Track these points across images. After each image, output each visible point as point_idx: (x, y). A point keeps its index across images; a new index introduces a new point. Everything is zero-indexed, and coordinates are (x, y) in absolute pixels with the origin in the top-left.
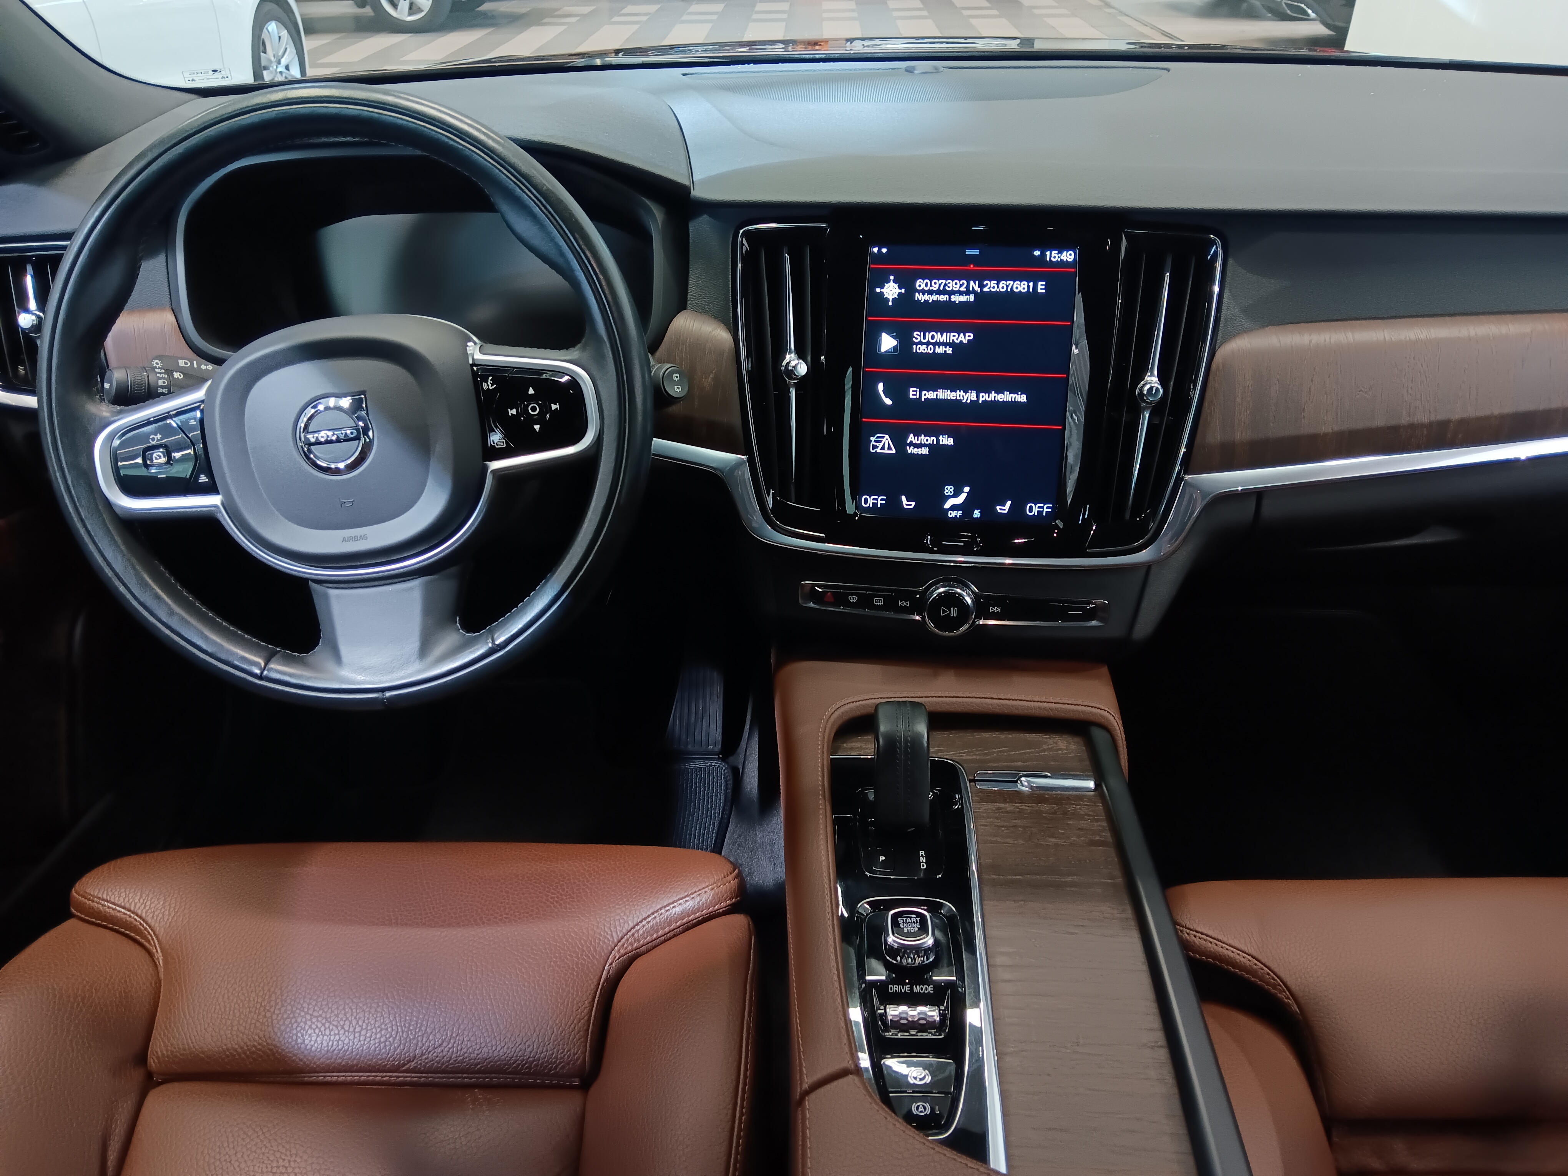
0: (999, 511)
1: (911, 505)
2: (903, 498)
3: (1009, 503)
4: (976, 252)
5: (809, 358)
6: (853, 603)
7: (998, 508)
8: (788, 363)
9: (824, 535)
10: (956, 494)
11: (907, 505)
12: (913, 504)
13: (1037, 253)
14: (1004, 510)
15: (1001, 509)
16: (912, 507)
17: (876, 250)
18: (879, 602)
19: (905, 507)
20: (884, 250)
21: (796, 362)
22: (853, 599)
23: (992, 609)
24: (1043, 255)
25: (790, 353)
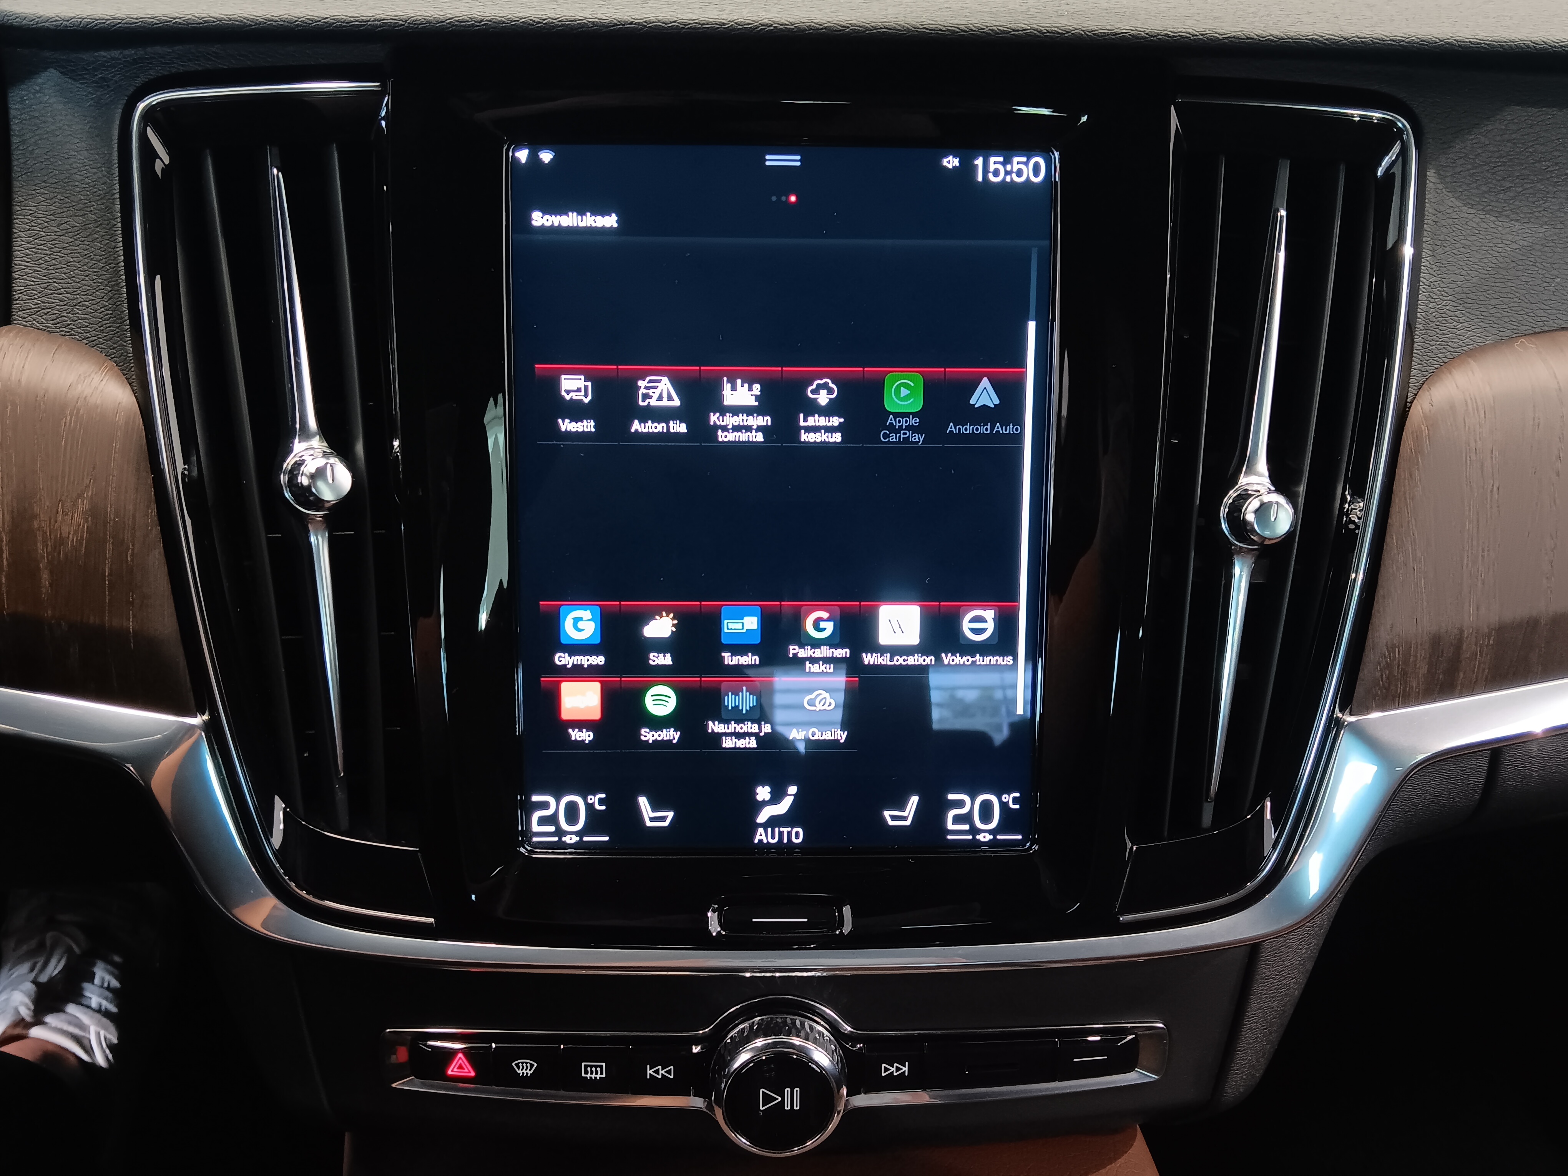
0: (891, 823)
1: (663, 819)
2: (643, 802)
3: (914, 800)
4: (793, 160)
5: (360, 448)
6: (525, 1078)
7: (887, 814)
8: (298, 465)
9: (432, 920)
10: (776, 798)
11: (652, 819)
12: (670, 815)
13: (951, 162)
14: (904, 818)
15: (894, 818)
16: (666, 824)
17: (523, 155)
19: (649, 824)
20: (546, 157)
21: (321, 462)
22: (525, 1068)
23: (886, 1070)
24: (967, 168)
25: (306, 435)
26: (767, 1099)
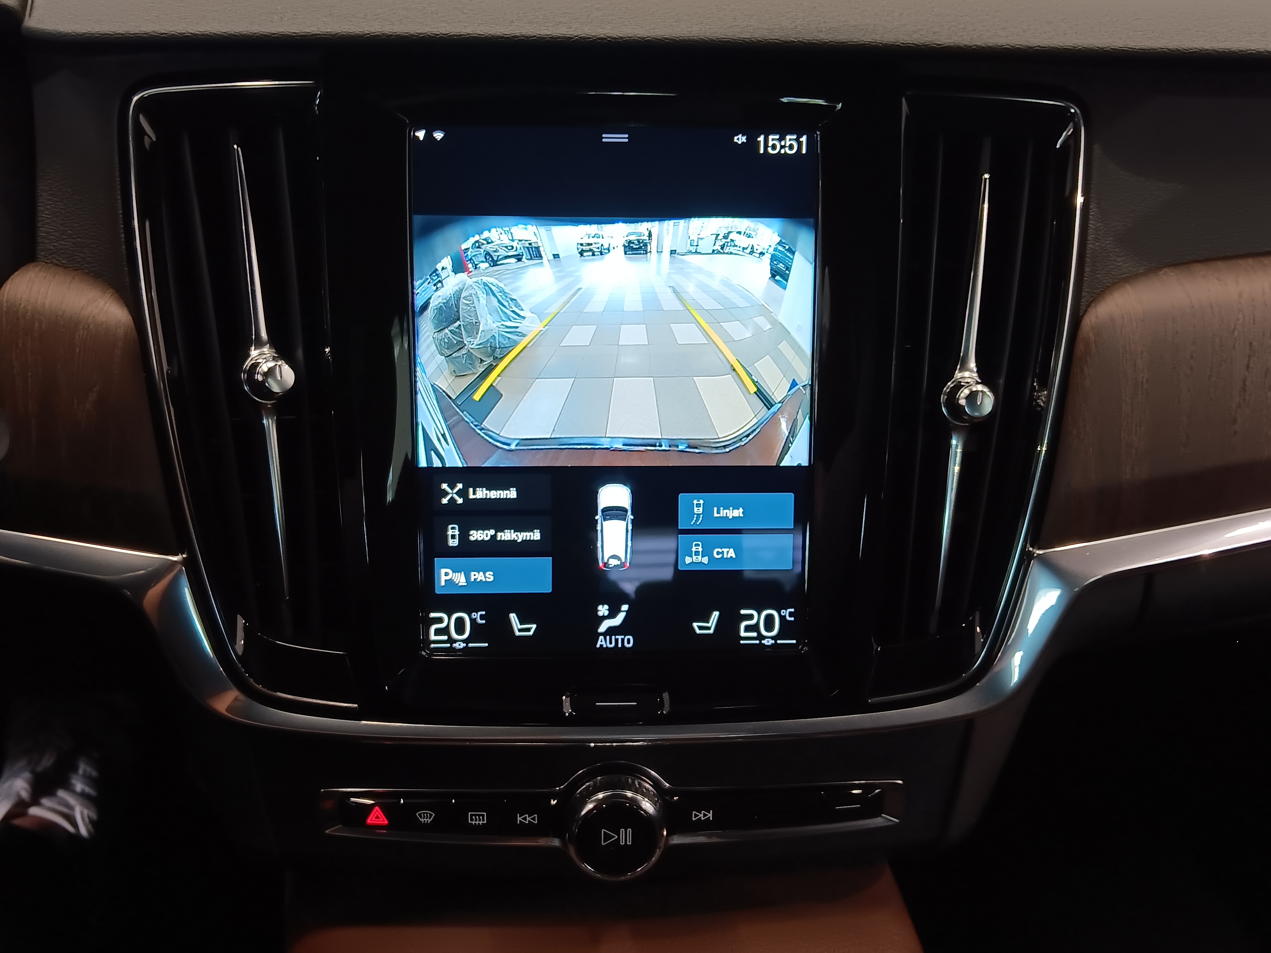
0: (698, 631)
1: (528, 630)
2: (513, 616)
3: (716, 614)
4: (623, 138)
5: (300, 353)
6: (426, 825)
7: (695, 625)
8: (255, 366)
9: (356, 705)
10: (612, 614)
11: (520, 630)
12: (534, 626)
14: (709, 628)
15: (700, 628)
16: (531, 633)
17: (421, 134)
18: (478, 819)
19: (518, 633)
20: (439, 135)
21: (271, 364)
22: (426, 817)
23: (696, 816)
24: (752, 143)
25: (259, 344)
26: (607, 837)
